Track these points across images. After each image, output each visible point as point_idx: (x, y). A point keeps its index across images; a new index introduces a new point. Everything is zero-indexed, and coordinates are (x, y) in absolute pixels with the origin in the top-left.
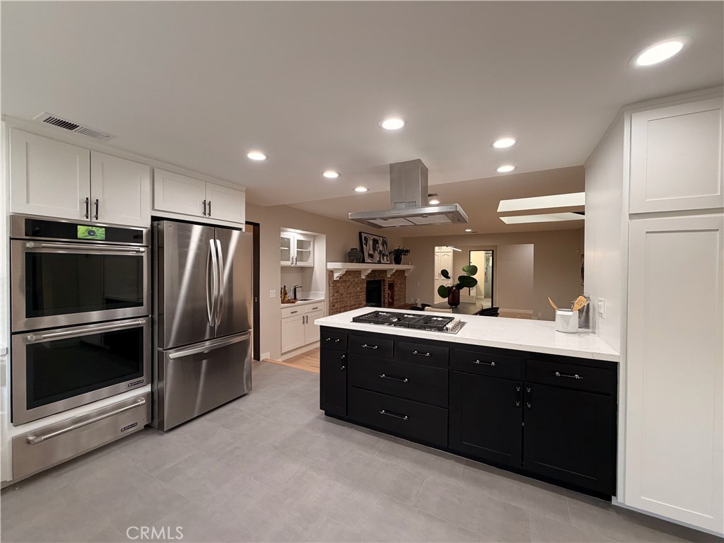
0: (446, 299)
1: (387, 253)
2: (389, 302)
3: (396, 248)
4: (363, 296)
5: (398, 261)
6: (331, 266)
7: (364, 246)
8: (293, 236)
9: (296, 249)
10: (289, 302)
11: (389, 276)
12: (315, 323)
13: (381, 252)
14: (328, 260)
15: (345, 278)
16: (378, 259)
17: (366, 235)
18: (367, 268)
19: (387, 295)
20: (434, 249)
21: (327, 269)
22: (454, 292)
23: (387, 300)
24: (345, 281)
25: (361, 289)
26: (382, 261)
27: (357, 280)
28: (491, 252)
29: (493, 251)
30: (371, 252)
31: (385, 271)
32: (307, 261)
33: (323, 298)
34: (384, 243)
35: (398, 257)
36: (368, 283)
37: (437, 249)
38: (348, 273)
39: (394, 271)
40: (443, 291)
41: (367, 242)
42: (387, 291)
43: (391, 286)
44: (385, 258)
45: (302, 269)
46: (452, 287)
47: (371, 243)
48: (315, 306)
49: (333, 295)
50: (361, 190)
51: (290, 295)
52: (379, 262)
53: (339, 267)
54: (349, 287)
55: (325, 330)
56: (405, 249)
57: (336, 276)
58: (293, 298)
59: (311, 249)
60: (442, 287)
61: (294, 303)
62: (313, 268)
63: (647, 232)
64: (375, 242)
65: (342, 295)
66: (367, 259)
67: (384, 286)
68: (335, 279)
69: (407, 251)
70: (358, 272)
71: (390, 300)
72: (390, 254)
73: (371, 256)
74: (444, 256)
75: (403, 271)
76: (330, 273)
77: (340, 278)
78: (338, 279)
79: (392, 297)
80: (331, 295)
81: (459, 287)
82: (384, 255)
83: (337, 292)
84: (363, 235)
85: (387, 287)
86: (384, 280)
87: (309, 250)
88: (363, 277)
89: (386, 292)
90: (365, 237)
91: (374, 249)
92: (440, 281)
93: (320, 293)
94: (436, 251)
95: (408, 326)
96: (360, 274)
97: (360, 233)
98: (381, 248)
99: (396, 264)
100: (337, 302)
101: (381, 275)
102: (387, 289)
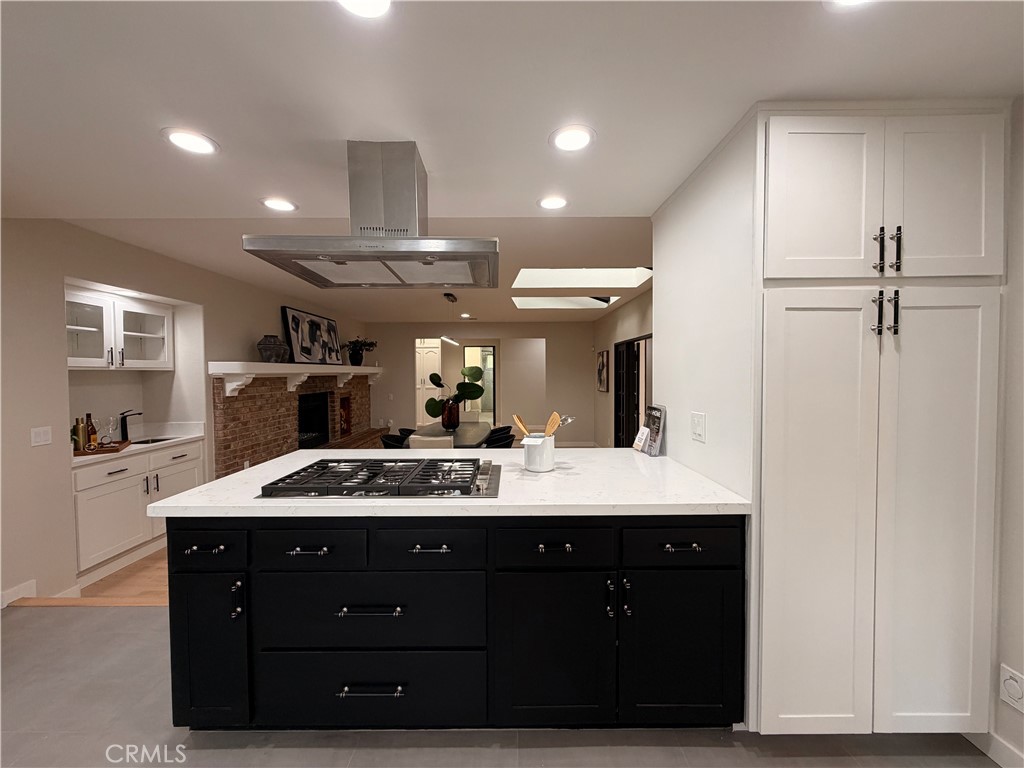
0: (439, 419)
1: (337, 346)
2: (342, 429)
3: (354, 340)
4: (292, 424)
5: (356, 360)
6: (218, 368)
7: (292, 331)
8: (114, 303)
9: (121, 333)
10: (102, 449)
11: (341, 385)
12: (150, 513)
13: (324, 345)
14: (208, 358)
15: (252, 392)
16: (320, 356)
17: (296, 313)
18: (298, 373)
19: (338, 418)
20: (414, 343)
21: (208, 376)
22: (451, 408)
23: (338, 426)
24: (252, 398)
25: (288, 410)
26: (328, 361)
27: (278, 394)
28: (491, 349)
29: (494, 347)
30: (307, 344)
31: (333, 378)
32: (155, 357)
33: (200, 433)
34: (331, 329)
35: (356, 353)
36: (303, 399)
37: (418, 341)
38: (258, 381)
39: (350, 377)
40: (433, 408)
41: (297, 325)
42: (338, 410)
43: (346, 403)
44: (334, 354)
45: (143, 375)
46: (448, 400)
47: (305, 327)
48: (178, 451)
49: (225, 427)
50: (279, 205)
51: (108, 433)
52: (323, 362)
53: (236, 372)
54: (261, 408)
55: (180, 529)
56: (368, 341)
57: (231, 388)
58: (119, 439)
59: (166, 333)
60: (432, 400)
61: (117, 451)
62: (174, 372)
63: (787, 309)
64: (314, 327)
65: (245, 424)
66: (298, 355)
67: (333, 402)
68: (228, 394)
69: (372, 345)
70: (282, 381)
71: (345, 426)
72: (342, 347)
73: (307, 351)
74: (428, 353)
75: (365, 377)
76: (217, 383)
77: (241, 391)
78: (236, 394)
79: (348, 421)
80: (220, 426)
81: (458, 399)
82: (331, 350)
83: (234, 420)
84: (290, 314)
85: (338, 404)
86: (332, 393)
87: (160, 335)
88: (292, 388)
89: (337, 412)
90: (294, 317)
91: (313, 339)
92: (426, 392)
93: (193, 423)
94: (417, 345)
95: (398, 492)
96: (285, 384)
97: (284, 310)
98: (325, 337)
99: (353, 364)
100: (234, 439)
101: (327, 385)
102: (338, 408)
